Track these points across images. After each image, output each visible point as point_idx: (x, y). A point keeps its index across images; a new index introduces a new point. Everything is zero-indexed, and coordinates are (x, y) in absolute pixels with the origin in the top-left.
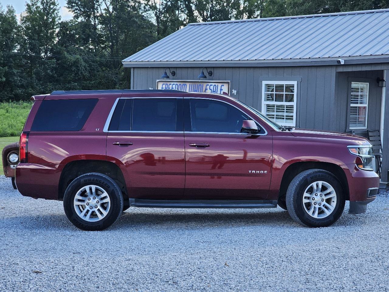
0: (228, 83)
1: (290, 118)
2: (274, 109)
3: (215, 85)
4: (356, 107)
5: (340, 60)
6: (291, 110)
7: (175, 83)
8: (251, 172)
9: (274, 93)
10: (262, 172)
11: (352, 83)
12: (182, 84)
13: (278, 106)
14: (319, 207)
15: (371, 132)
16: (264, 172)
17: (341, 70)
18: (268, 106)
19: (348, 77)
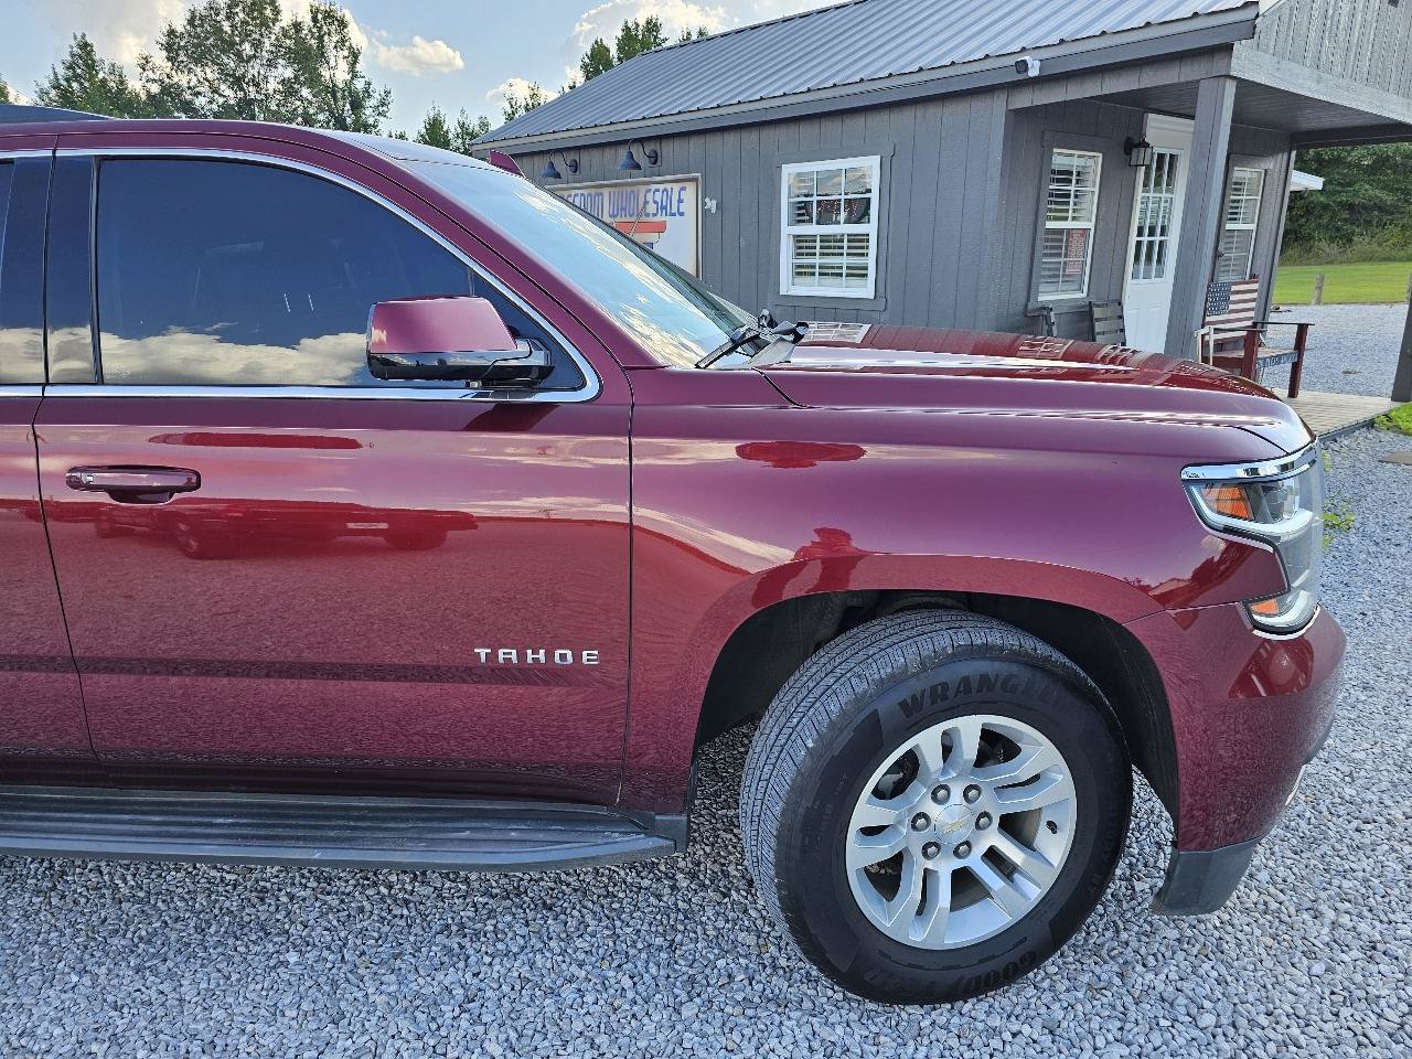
0: (695, 180)
1: (858, 273)
2: (815, 248)
3: (665, 190)
4: (1060, 231)
5: (1027, 58)
6: (863, 248)
7: (579, 192)
8: (492, 657)
9: (815, 199)
10: (563, 657)
11: (1055, 150)
12: (593, 191)
13: (825, 238)
14: (958, 864)
15: (1098, 306)
16: (577, 657)
17: (1024, 100)
18: (798, 239)
19: (1043, 133)
